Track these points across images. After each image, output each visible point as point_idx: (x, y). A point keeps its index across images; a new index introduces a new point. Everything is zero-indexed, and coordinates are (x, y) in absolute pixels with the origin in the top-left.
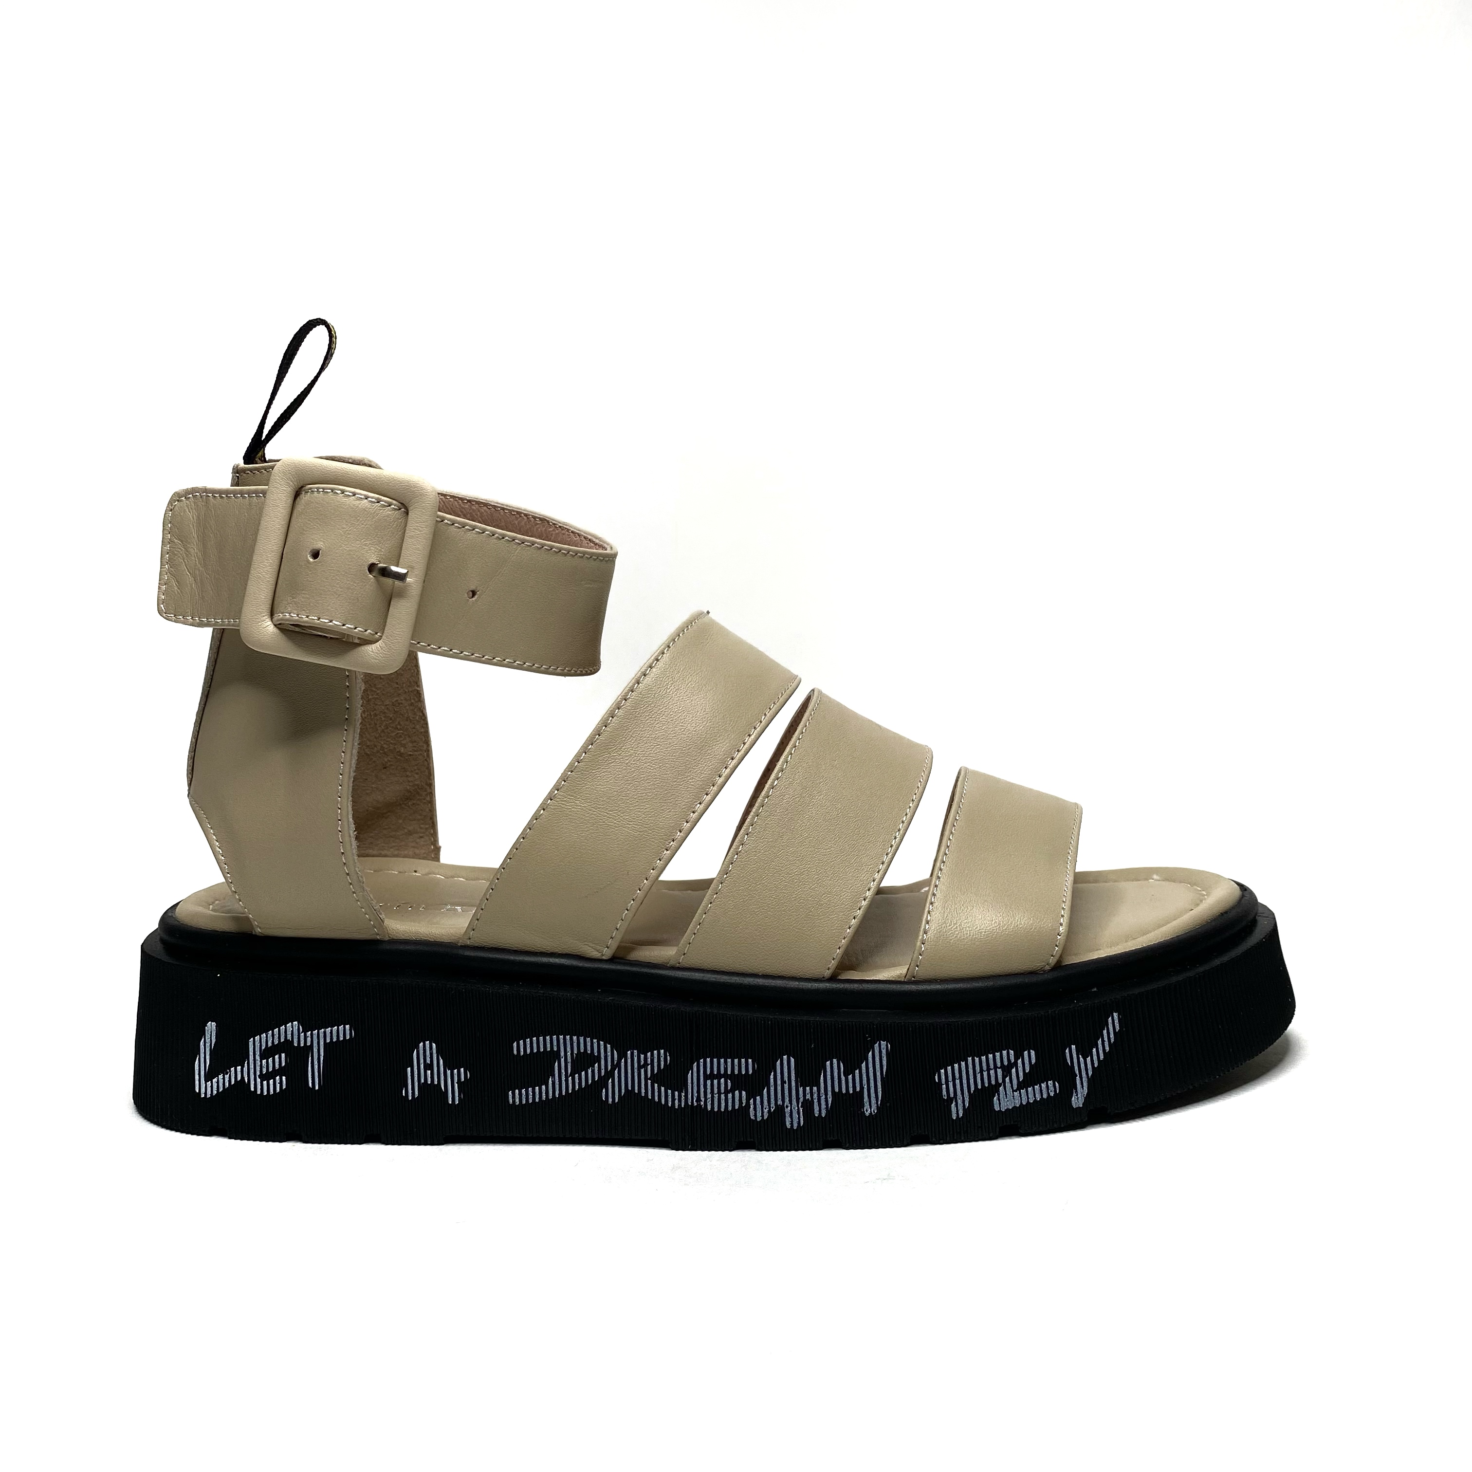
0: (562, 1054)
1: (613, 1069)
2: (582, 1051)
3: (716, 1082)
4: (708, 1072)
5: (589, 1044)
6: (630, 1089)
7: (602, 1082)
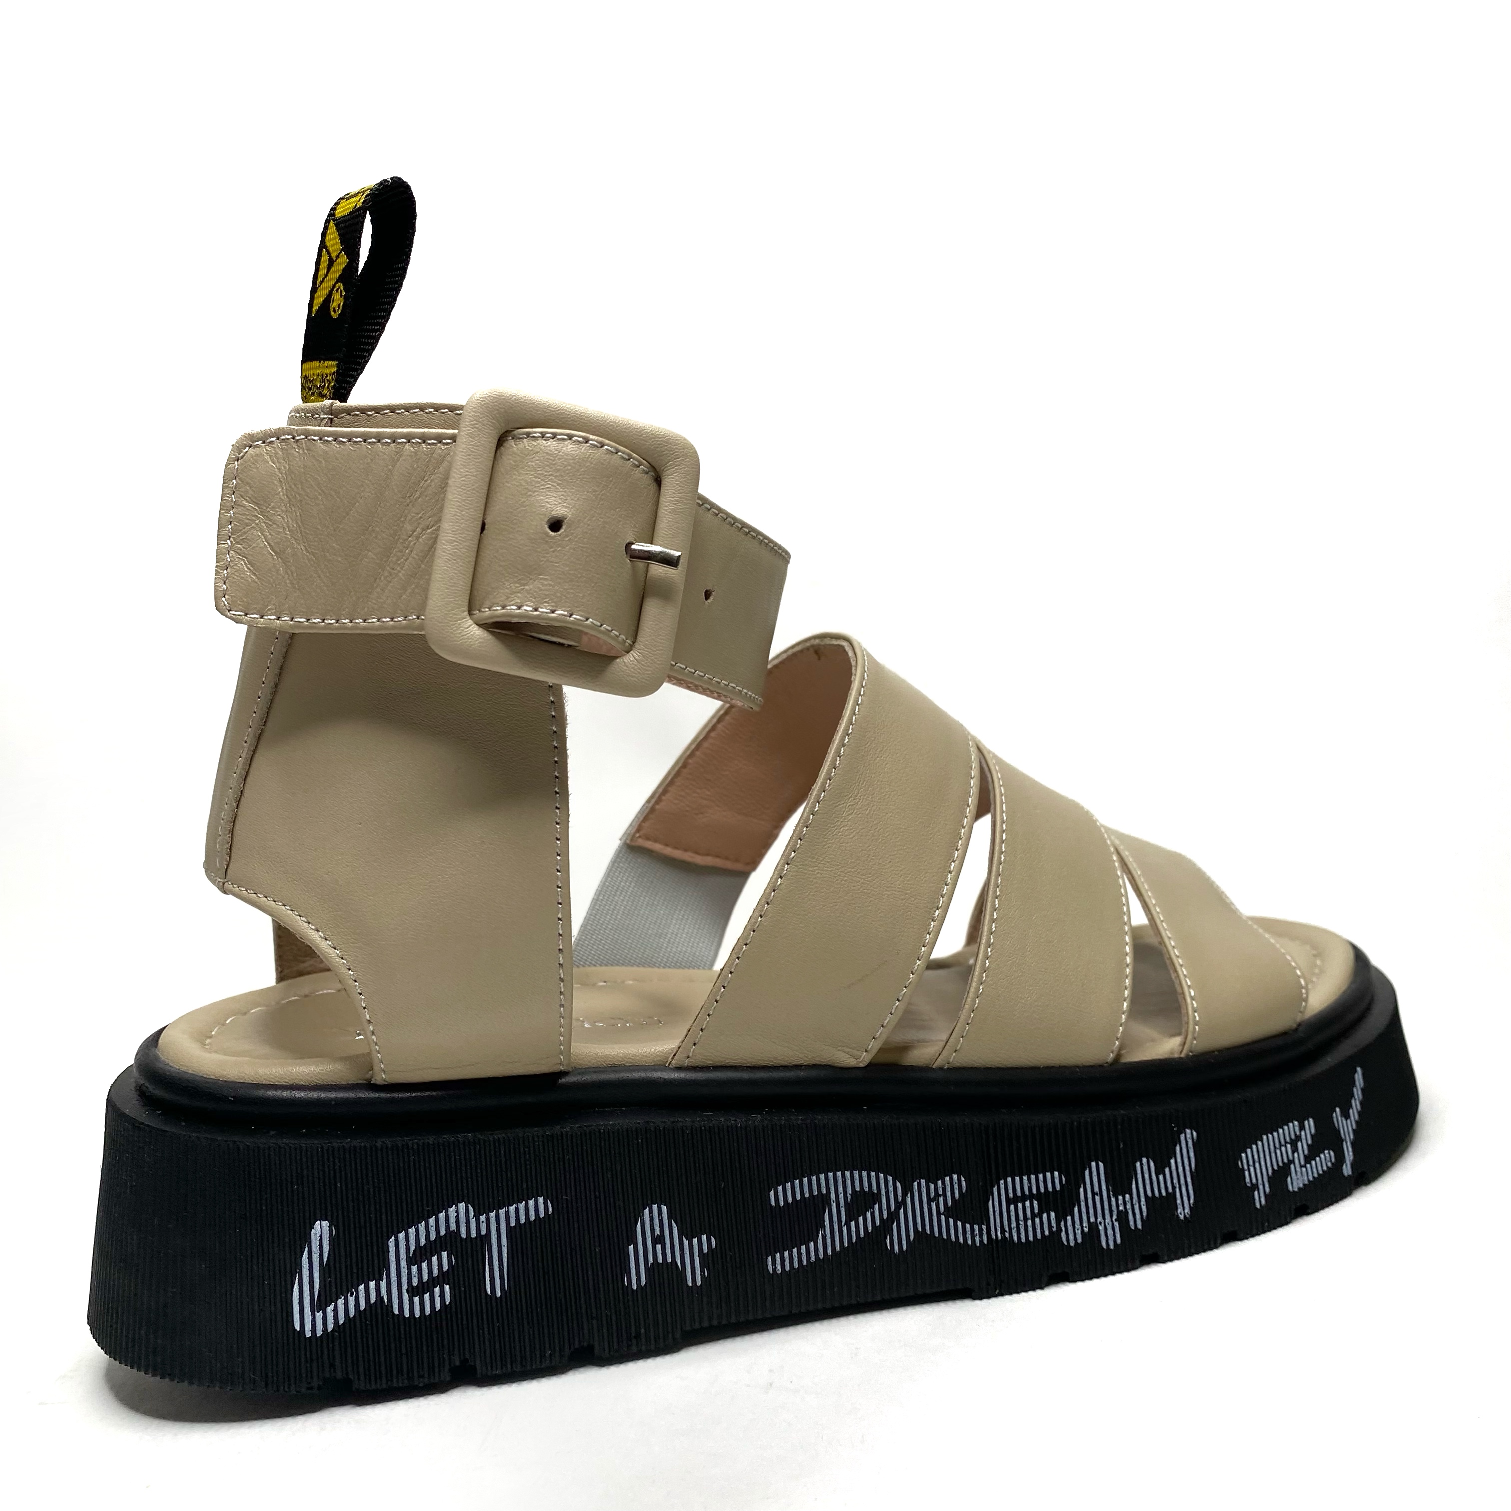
0: (833, 1196)
1: (898, 1208)
2: (858, 1189)
3: (1020, 1205)
4: (1011, 1195)
5: (865, 1179)
6: (920, 1229)
7: (885, 1227)
